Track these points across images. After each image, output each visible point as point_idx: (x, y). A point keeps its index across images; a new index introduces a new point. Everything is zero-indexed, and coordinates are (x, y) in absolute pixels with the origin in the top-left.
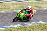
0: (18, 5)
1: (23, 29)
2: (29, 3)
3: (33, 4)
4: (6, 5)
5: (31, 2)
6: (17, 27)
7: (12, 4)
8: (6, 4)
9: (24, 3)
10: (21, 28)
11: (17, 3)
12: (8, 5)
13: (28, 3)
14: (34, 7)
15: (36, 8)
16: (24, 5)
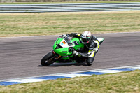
0: (80, 20)
2: (108, 15)
3: (119, 19)
4: (47, 18)
5: (114, 15)
7: (63, 16)
8: (47, 16)
9: (94, 14)
11: (77, 15)
12: (53, 20)
13: (106, 16)
14: (123, 27)
15: (127, 29)
16: (95, 21)
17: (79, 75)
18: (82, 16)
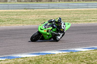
0: (62, 14)
1: (70, 59)
3: (89, 14)
4: (39, 13)
5: (85, 11)
6: (60, 54)
7: (50, 12)
10: (66, 56)
11: (59, 11)
12: (43, 14)
13: (80, 12)
14: (91, 20)
15: (94, 21)
16: (72, 15)
17: (61, 52)
18: (63, 12)
